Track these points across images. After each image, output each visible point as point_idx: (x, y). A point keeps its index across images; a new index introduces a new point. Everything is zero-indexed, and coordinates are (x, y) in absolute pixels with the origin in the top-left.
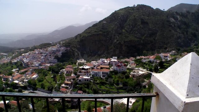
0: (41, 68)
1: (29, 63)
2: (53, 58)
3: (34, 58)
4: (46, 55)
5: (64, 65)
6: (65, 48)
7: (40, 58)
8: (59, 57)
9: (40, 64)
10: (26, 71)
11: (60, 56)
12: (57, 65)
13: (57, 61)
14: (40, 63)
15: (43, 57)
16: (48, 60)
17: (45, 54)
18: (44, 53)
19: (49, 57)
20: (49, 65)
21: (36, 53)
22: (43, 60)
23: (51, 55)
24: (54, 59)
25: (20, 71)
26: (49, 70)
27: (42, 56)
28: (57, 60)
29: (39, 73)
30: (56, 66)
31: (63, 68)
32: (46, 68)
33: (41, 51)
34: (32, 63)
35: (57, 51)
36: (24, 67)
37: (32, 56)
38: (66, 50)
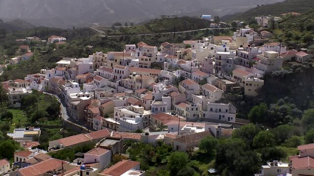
0: (160, 143)
1: (95, 110)
2: (215, 93)
3: (120, 84)
4: (182, 78)
5: (282, 139)
6: (284, 50)
7: (149, 89)
8: (247, 92)
9: (146, 117)
10: (85, 148)
11: (253, 88)
12: (247, 135)
13: (234, 116)
14: (146, 113)
15: (162, 86)
16: (190, 101)
17: (176, 74)
18: (171, 68)
19: (197, 87)
20: (198, 129)
21: (128, 62)
22: (166, 101)
23: (204, 82)
24: (221, 101)
25: (52, 144)
26: (203, 158)
27: (160, 79)
28: (234, 110)
29: (151, 164)
30: (240, 140)
31: (279, 156)
32: (184, 145)
33: (157, 53)
34: (105, 111)
35: (241, 62)
36: (65, 125)
37: (112, 75)
38: (286, 63)
